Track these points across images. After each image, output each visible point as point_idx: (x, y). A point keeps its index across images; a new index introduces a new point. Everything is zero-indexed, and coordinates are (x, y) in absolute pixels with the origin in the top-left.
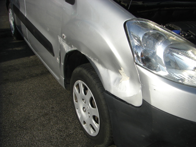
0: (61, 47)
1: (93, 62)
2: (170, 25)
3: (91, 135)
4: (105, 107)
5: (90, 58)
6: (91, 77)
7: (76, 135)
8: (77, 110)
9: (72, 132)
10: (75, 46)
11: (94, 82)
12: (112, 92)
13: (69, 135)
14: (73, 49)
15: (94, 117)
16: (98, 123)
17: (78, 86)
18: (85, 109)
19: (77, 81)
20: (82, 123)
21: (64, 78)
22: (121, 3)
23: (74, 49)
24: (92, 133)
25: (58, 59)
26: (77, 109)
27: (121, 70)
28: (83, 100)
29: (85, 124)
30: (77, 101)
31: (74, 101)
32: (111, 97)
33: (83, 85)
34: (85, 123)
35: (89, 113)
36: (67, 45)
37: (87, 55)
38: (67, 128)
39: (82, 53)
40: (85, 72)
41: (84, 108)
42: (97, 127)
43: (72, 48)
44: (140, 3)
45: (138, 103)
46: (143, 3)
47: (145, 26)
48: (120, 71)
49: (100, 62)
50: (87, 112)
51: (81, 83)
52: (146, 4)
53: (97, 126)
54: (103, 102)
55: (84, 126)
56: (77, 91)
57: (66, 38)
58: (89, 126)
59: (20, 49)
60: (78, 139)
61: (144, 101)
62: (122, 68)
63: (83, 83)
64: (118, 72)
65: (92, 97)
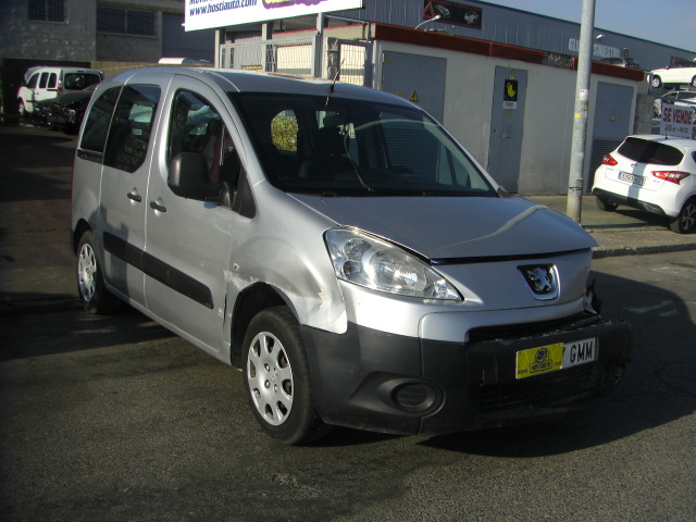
0: (230, 286)
5: (279, 287)
10: (254, 276)
14: (252, 283)
15: (285, 383)
16: (291, 393)
17: (257, 344)
18: (268, 383)
19: (256, 337)
23: (253, 281)
24: (280, 419)
25: (221, 311)
27: (321, 292)
28: (266, 365)
30: (254, 376)
33: (268, 338)
35: (276, 385)
36: (240, 280)
37: (274, 285)
40: (270, 314)
41: (267, 381)
43: (250, 281)
45: (341, 328)
47: (349, 236)
48: (319, 294)
49: (294, 290)
50: (272, 384)
51: (262, 336)
53: (288, 399)
56: (256, 355)
57: (240, 268)
59: (109, 331)
61: (349, 323)
62: (322, 290)
63: (267, 333)
64: (317, 296)
65: (281, 351)
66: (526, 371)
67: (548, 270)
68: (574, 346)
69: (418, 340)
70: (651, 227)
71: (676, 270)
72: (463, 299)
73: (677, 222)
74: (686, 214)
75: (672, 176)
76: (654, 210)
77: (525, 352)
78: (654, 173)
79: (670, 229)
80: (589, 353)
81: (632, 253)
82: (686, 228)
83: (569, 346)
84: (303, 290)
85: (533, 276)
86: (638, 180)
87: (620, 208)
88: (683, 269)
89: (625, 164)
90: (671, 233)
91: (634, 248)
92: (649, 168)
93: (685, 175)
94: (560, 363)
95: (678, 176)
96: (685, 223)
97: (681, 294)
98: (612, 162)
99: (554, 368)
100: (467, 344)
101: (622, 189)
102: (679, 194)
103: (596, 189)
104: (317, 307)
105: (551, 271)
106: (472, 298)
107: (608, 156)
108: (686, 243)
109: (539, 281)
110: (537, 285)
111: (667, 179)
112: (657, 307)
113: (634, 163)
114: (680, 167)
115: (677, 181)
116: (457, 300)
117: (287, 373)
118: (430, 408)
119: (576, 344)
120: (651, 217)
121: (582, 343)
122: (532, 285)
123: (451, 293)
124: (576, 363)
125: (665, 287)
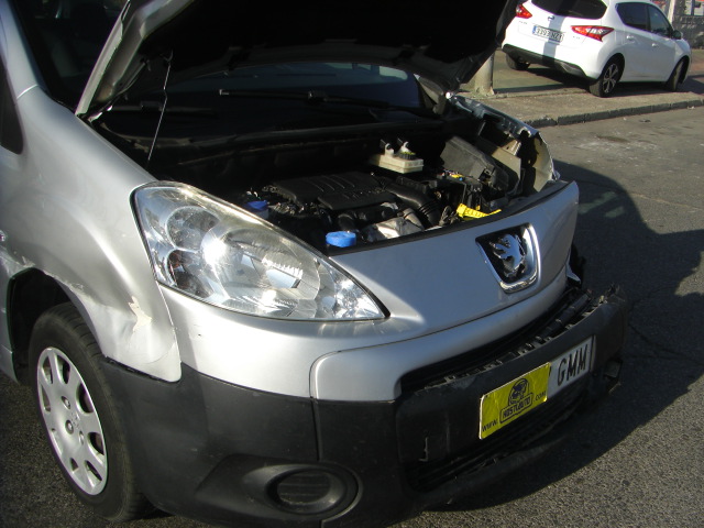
1: (74, 294)
2: (273, 189)
3: (91, 492)
4: (111, 403)
5: (65, 283)
6: (74, 334)
7: (54, 505)
8: (53, 435)
9: (43, 498)
10: (30, 258)
11: (82, 344)
12: (119, 358)
13: (35, 506)
14: (26, 267)
15: (93, 438)
16: (102, 453)
17: (47, 364)
18: (70, 426)
19: (44, 352)
20: (68, 467)
21: (13, 350)
22: (136, 145)
23: (29, 265)
24: (93, 485)
26: (53, 430)
27: (132, 302)
28: (64, 399)
29: (77, 470)
30: (49, 410)
31: (43, 408)
32: (116, 368)
33: (60, 358)
34: (74, 465)
35: (81, 433)
36: (10, 258)
37: (57, 278)
38: (27, 491)
39: (47, 273)
40: (59, 322)
41: (68, 422)
42: (101, 462)
43: (23, 264)
44: (184, 142)
45: (173, 374)
46: (191, 141)
47: (177, 200)
48: (131, 305)
49: (89, 292)
50: (77, 430)
51: (52, 353)
52: (199, 144)
53: (100, 460)
54: (106, 391)
55: (73, 473)
56: (47, 380)
57: (8, 240)
58: (85, 469)
60: (59, 514)
61: (184, 366)
62: (133, 298)
63: (58, 351)
64: (128, 309)
65: (81, 385)
66: (495, 422)
67: (521, 236)
68: (564, 361)
69: (310, 403)
70: (569, 90)
71: (606, 146)
72: (387, 313)
73: (597, 85)
74: (608, 74)
75: (594, 31)
76: (573, 71)
77: (494, 392)
78: (574, 28)
79: (589, 91)
80: (582, 363)
81: (553, 123)
82: (607, 91)
83: (557, 363)
84: (104, 294)
85: (501, 252)
86: (555, 36)
87: (532, 66)
88: (614, 145)
89: (541, 17)
90: (590, 96)
91: (556, 118)
92: (569, 22)
93: (608, 30)
94: (543, 394)
95: (600, 32)
96: (606, 85)
97: (621, 181)
98: (526, 14)
99: (535, 404)
100: (399, 401)
101: (536, 46)
102: (601, 53)
103: (507, 46)
104: (129, 328)
105: (526, 235)
106: (405, 314)
107: (521, 7)
108: (609, 110)
109: (510, 259)
110: (507, 265)
111: (588, 35)
112: (599, 202)
113: (551, 15)
114: (603, 21)
115: (599, 37)
116: (376, 319)
117: (94, 423)
118: (336, 505)
119: (566, 356)
120: (570, 78)
121: (573, 352)
122: (499, 267)
123: (366, 306)
124: (565, 383)
125: (600, 171)
